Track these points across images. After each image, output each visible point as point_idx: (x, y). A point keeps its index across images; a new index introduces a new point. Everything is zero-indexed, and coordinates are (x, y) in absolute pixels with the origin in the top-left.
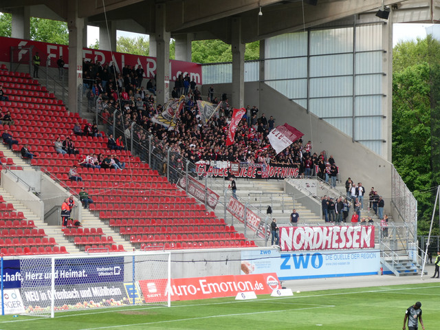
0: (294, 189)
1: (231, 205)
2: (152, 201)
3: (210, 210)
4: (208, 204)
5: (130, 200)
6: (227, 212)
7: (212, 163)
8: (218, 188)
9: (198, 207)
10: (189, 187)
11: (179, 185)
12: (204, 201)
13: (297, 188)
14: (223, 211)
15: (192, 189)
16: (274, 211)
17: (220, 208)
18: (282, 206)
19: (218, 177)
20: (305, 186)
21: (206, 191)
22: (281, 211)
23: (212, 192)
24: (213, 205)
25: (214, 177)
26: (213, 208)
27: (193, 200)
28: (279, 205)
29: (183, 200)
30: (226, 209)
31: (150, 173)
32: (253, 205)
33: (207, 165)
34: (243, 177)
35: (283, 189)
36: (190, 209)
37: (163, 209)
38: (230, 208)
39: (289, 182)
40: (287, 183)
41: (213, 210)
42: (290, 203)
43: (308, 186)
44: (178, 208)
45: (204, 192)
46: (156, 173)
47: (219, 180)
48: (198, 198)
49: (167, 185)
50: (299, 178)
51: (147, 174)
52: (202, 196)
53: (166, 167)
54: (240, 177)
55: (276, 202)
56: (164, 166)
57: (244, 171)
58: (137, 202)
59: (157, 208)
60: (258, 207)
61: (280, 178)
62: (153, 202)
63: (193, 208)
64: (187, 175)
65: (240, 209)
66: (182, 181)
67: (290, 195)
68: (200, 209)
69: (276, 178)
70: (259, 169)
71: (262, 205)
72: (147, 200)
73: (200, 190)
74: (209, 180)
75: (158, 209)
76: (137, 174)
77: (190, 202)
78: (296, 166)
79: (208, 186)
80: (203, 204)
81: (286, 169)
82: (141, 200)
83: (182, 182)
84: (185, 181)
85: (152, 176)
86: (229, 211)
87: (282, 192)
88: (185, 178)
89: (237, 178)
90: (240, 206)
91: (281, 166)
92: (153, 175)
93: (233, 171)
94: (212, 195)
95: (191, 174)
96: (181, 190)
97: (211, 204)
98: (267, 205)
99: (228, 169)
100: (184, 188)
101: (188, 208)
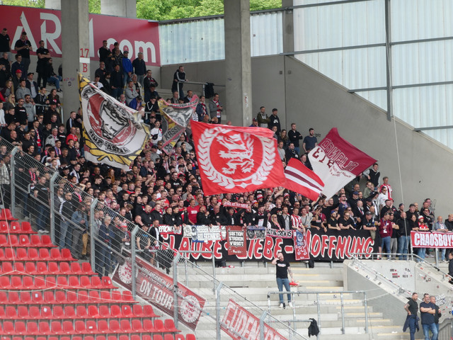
0: (365, 282)
1: (229, 318)
2: (60, 314)
3: (185, 331)
4: (180, 318)
5: (13, 314)
6: (222, 332)
7: (188, 231)
8: (201, 284)
9: (159, 324)
10: (137, 282)
11: (117, 278)
12: (171, 312)
13: (371, 279)
14: (214, 333)
15: (146, 287)
16: (323, 331)
17: (207, 326)
18: (340, 319)
19: (201, 259)
20: (389, 276)
21: (175, 289)
22: (338, 331)
23: (189, 293)
24: (192, 320)
25: (192, 259)
26: (192, 325)
27: (148, 310)
28: (333, 317)
29: (127, 312)
30: (221, 327)
31: (55, 255)
32: (278, 318)
33: (176, 235)
34: (254, 260)
35: (341, 284)
36: (141, 330)
37: (84, 332)
38: (229, 325)
39: (354, 268)
40: (350, 271)
41: (190, 331)
42: (358, 311)
43: (395, 276)
44: (116, 327)
45: (171, 292)
46: (65, 255)
47: (202, 267)
48: (157, 306)
49: (90, 280)
50: (375, 257)
51: (48, 258)
52: (168, 301)
53: (89, 242)
54: (248, 260)
55: (328, 310)
56: (85, 239)
57: (257, 246)
58: (27, 317)
59: (70, 328)
60: (289, 322)
61: (335, 260)
62: (63, 317)
63: (149, 327)
64: (135, 256)
65: (251, 326)
66: (122, 270)
67: (357, 296)
68: (163, 330)
69: (326, 260)
70: (289, 241)
71: (299, 317)
72: (48, 314)
73: (163, 287)
74: (181, 267)
75: (72, 332)
76: (25, 258)
77: (142, 315)
78: (367, 234)
79: (180, 279)
80: (170, 317)
81: (347, 240)
82: (36, 314)
83: (124, 273)
84: (129, 269)
85: (58, 262)
86: (227, 331)
87: (340, 289)
88: (130, 264)
89: (241, 261)
90: (251, 320)
91: (336, 233)
92: (60, 258)
93: (233, 248)
94: (189, 298)
95: (142, 255)
96: (122, 289)
97: (187, 318)
98: (307, 317)
99: (222, 242)
100: (129, 286)
101: (138, 327)
